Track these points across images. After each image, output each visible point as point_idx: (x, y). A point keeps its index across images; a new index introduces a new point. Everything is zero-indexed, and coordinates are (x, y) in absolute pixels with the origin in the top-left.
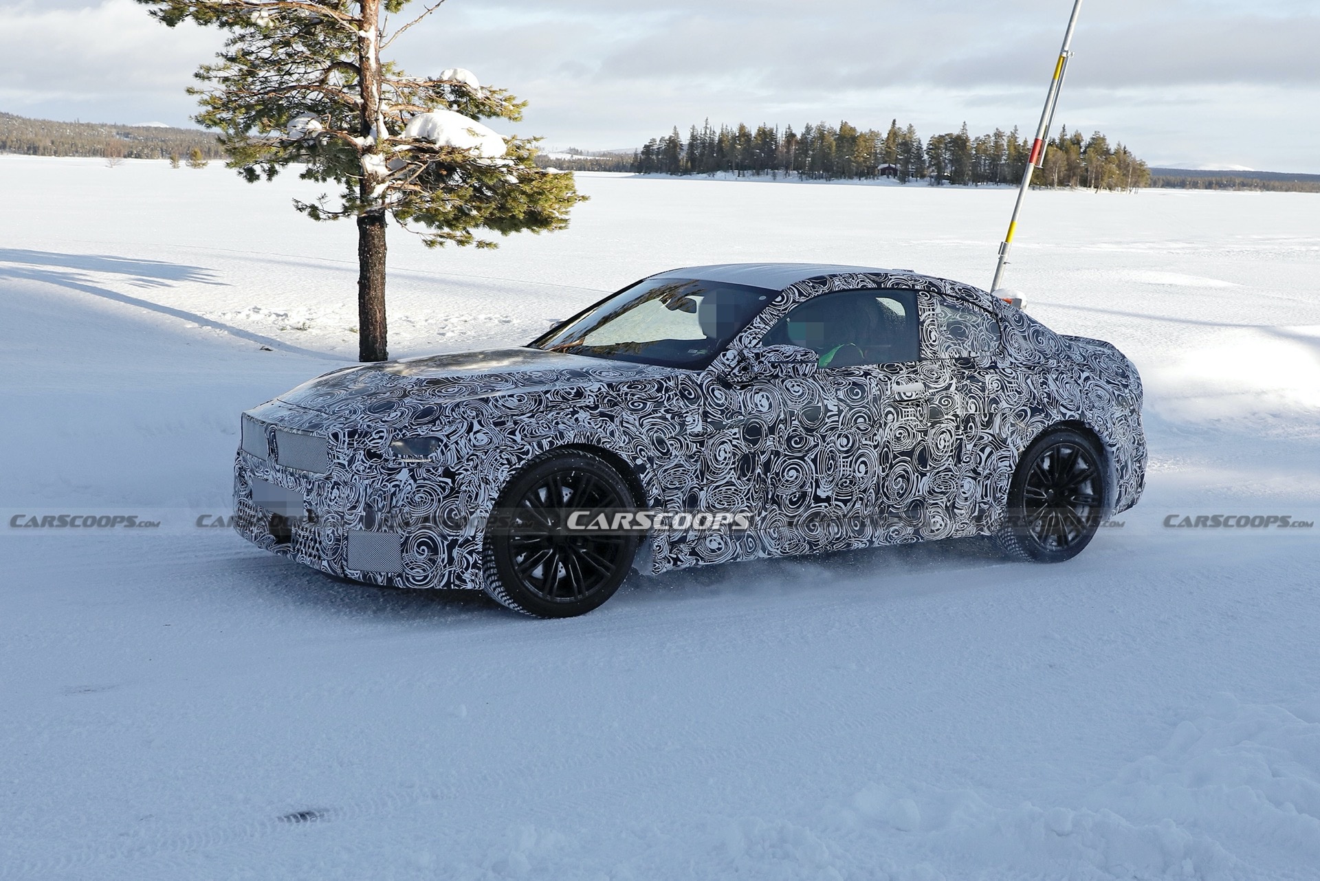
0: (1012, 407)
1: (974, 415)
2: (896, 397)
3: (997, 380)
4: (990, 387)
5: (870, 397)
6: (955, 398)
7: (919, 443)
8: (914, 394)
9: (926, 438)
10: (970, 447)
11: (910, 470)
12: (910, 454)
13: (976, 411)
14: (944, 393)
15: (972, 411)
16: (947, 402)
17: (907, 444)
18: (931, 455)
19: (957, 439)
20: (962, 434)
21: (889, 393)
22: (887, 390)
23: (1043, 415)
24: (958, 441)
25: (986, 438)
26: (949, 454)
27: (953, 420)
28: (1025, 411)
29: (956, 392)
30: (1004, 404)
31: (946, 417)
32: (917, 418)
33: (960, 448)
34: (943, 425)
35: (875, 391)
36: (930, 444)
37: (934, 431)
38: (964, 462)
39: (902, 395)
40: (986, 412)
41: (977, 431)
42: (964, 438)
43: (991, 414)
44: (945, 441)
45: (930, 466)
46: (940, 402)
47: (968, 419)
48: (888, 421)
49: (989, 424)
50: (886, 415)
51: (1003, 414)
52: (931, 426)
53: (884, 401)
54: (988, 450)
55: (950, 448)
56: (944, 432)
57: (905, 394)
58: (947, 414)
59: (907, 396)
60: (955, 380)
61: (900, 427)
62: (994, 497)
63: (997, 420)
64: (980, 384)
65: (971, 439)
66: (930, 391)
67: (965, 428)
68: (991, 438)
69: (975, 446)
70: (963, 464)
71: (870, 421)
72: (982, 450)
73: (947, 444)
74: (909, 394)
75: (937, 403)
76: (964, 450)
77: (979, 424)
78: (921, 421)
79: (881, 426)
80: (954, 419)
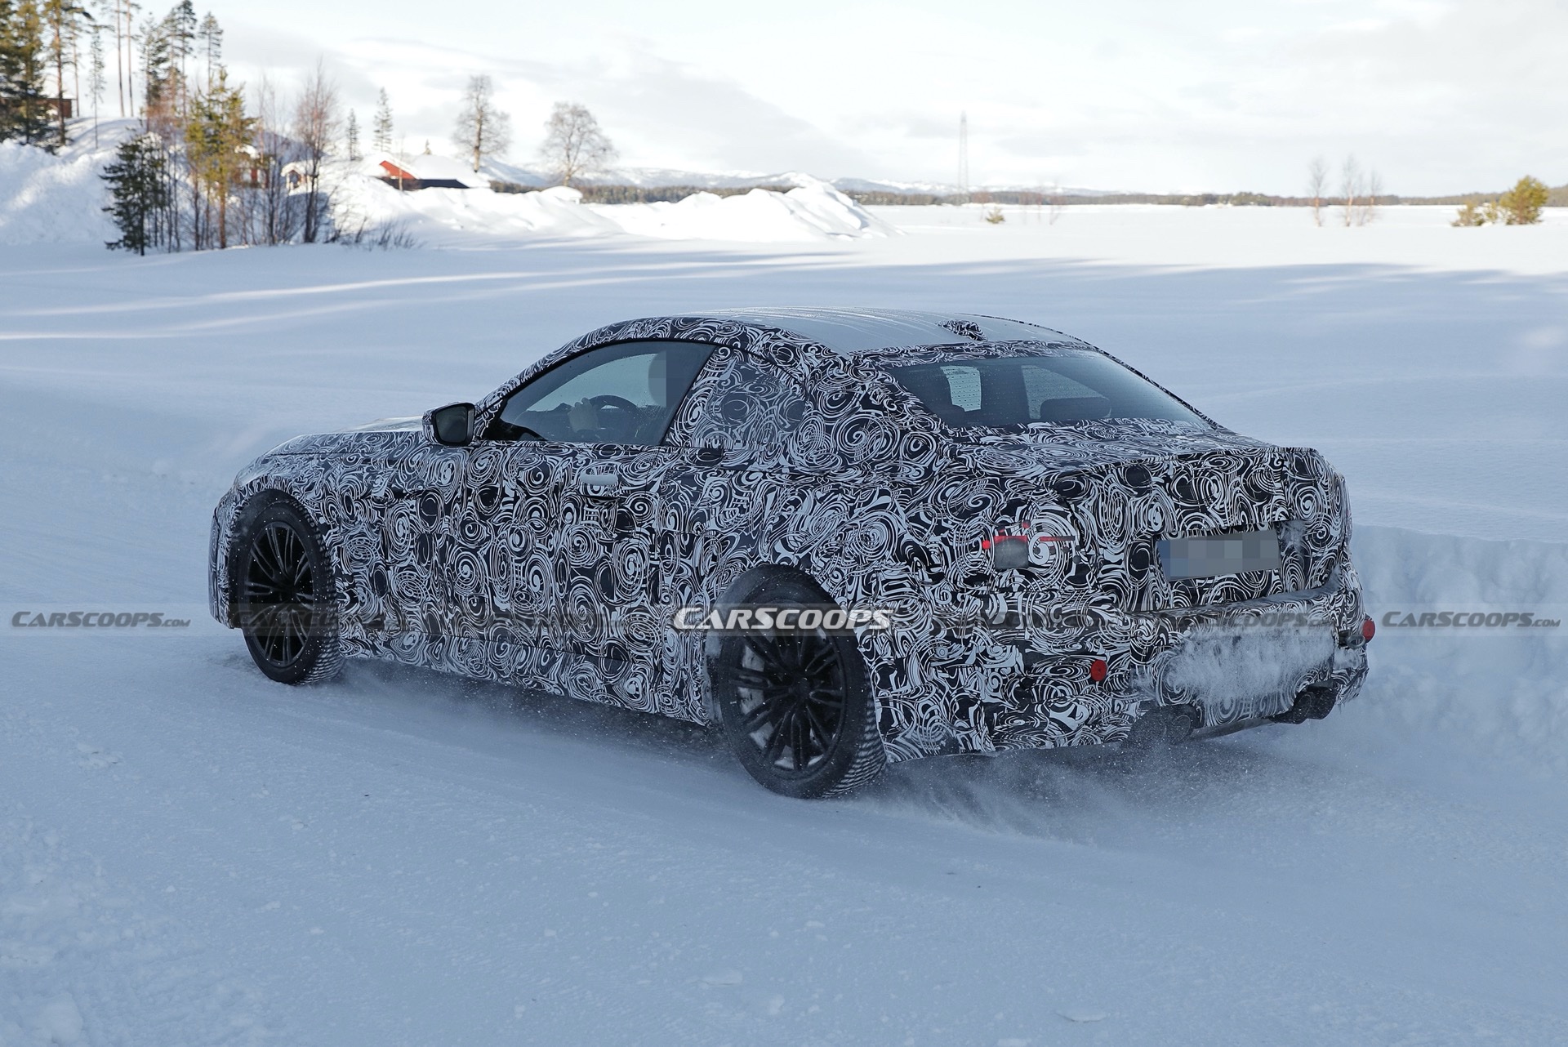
0: (719, 529)
1: (672, 532)
2: (581, 490)
3: (722, 486)
4: (707, 496)
5: (553, 484)
6: (654, 503)
7: (601, 560)
8: (603, 488)
9: (611, 555)
10: (668, 580)
11: (592, 596)
12: (590, 573)
13: (675, 528)
14: (641, 494)
15: (670, 528)
16: (642, 508)
17: (587, 559)
18: (618, 582)
19: (652, 566)
20: (658, 559)
21: (573, 482)
22: (573, 478)
23: (749, 550)
24: (654, 569)
25: (685, 572)
26: (641, 585)
27: (646, 536)
28: (733, 539)
29: (658, 495)
30: (711, 525)
31: (638, 529)
32: (600, 523)
33: (655, 579)
34: (632, 541)
35: (559, 478)
36: (615, 566)
37: (620, 546)
38: (663, 602)
39: (589, 487)
40: (687, 531)
41: (676, 559)
42: (661, 566)
43: (692, 536)
44: (635, 565)
45: (619, 598)
46: (632, 506)
47: (666, 537)
48: (565, 522)
49: (688, 551)
50: (565, 513)
51: (706, 539)
52: (616, 539)
53: (567, 493)
54: (688, 590)
55: (643, 578)
56: (633, 551)
57: (591, 487)
58: (640, 525)
59: (593, 491)
60: (661, 478)
61: (579, 533)
62: (692, 665)
63: (699, 546)
64: (695, 488)
65: (670, 569)
66: (624, 488)
67: (662, 552)
68: (690, 573)
69: (674, 580)
70: (663, 605)
71: (546, 517)
72: (682, 589)
73: (638, 570)
74: (596, 488)
75: (628, 506)
76: (661, 583)
77: (678, 549)
78: (605, 529)
79: (557, 527)
80: (648, 534)
